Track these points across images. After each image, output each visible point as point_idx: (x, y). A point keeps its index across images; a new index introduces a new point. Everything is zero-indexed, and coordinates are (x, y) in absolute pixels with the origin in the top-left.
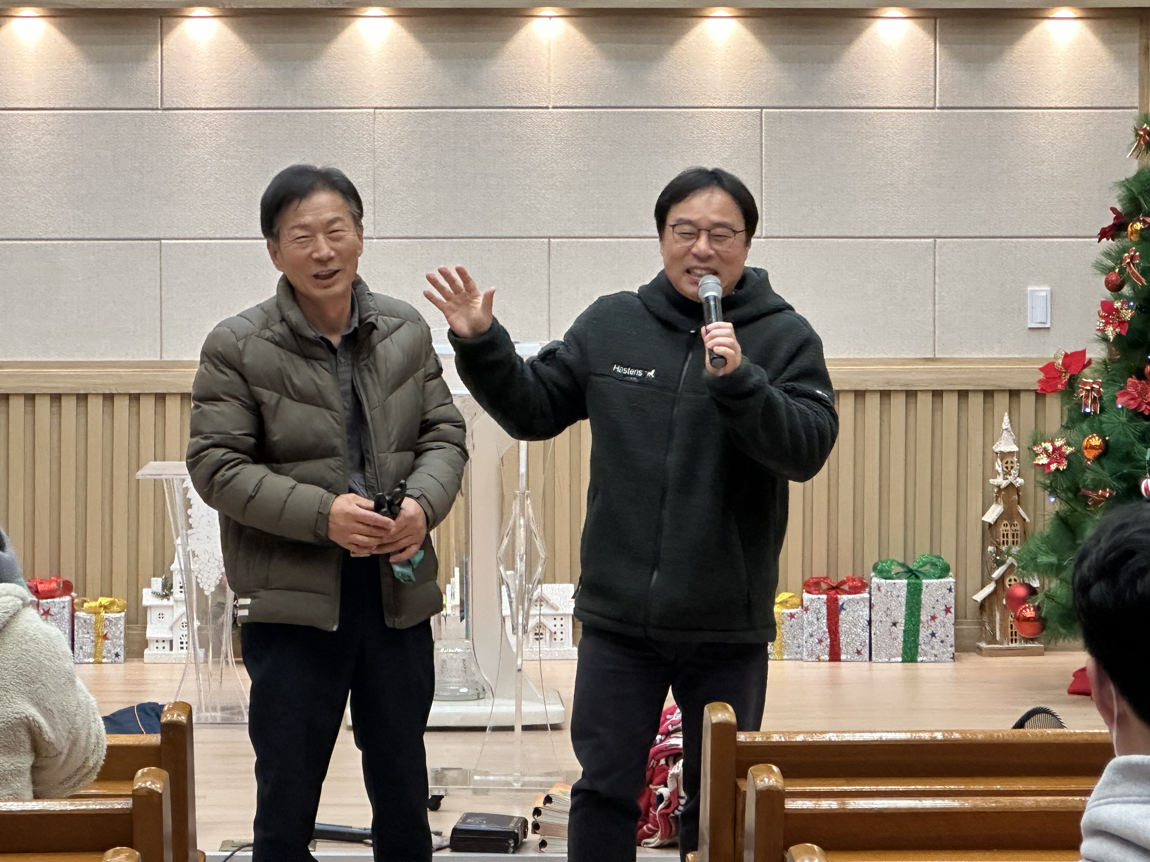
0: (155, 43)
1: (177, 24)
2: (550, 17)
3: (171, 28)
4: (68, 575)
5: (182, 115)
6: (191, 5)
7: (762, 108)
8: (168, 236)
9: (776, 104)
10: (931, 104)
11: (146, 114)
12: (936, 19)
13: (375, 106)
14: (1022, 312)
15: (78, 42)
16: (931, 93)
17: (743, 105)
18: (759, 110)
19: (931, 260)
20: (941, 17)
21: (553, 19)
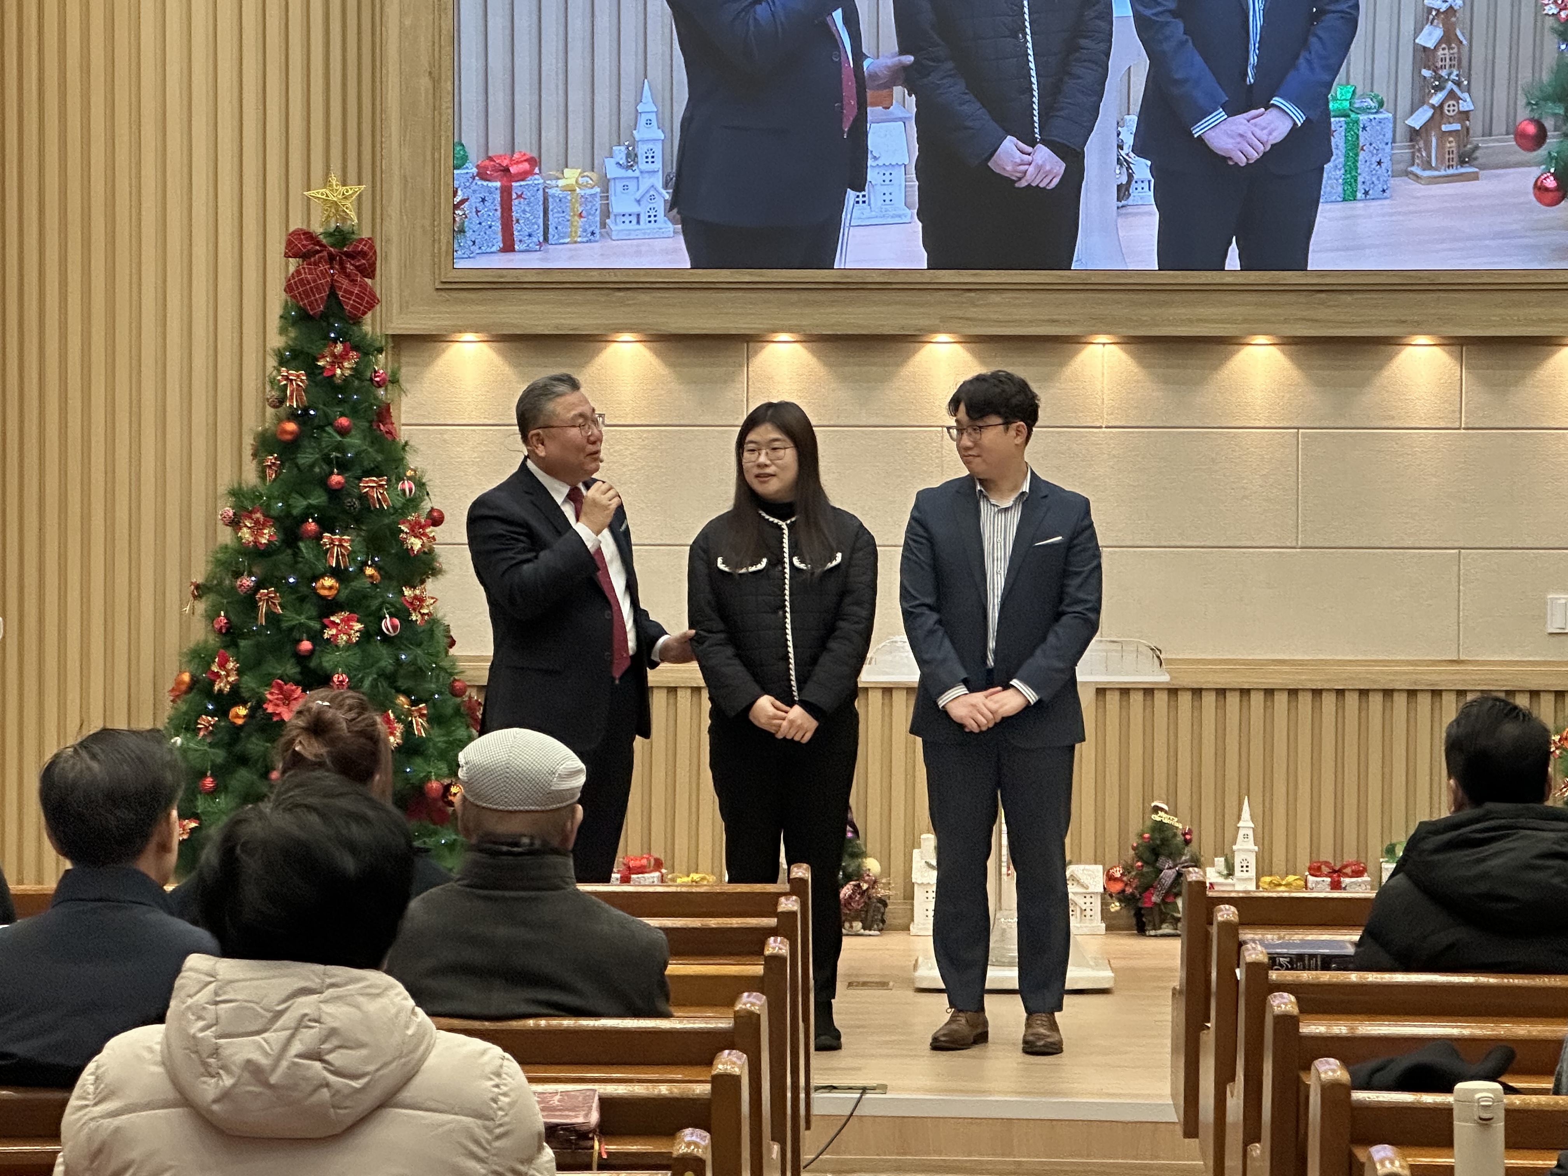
0: (741, 366)
1: (762, 348)
2: (1104, 344)
3: (756, 353)
4: (658, 852)
6: (775, 331)
7: (1298, 428)
9: (1311, 425)
10: (1457, 425)
12: (1462, 345)
14: (1542, 618)
15: (671, 365)
16: (1457, 415)
17: (1280, 425)
18: (1295, 430)
19: (1456, 568)
20: (1467, 344)
21: (1107, 346)
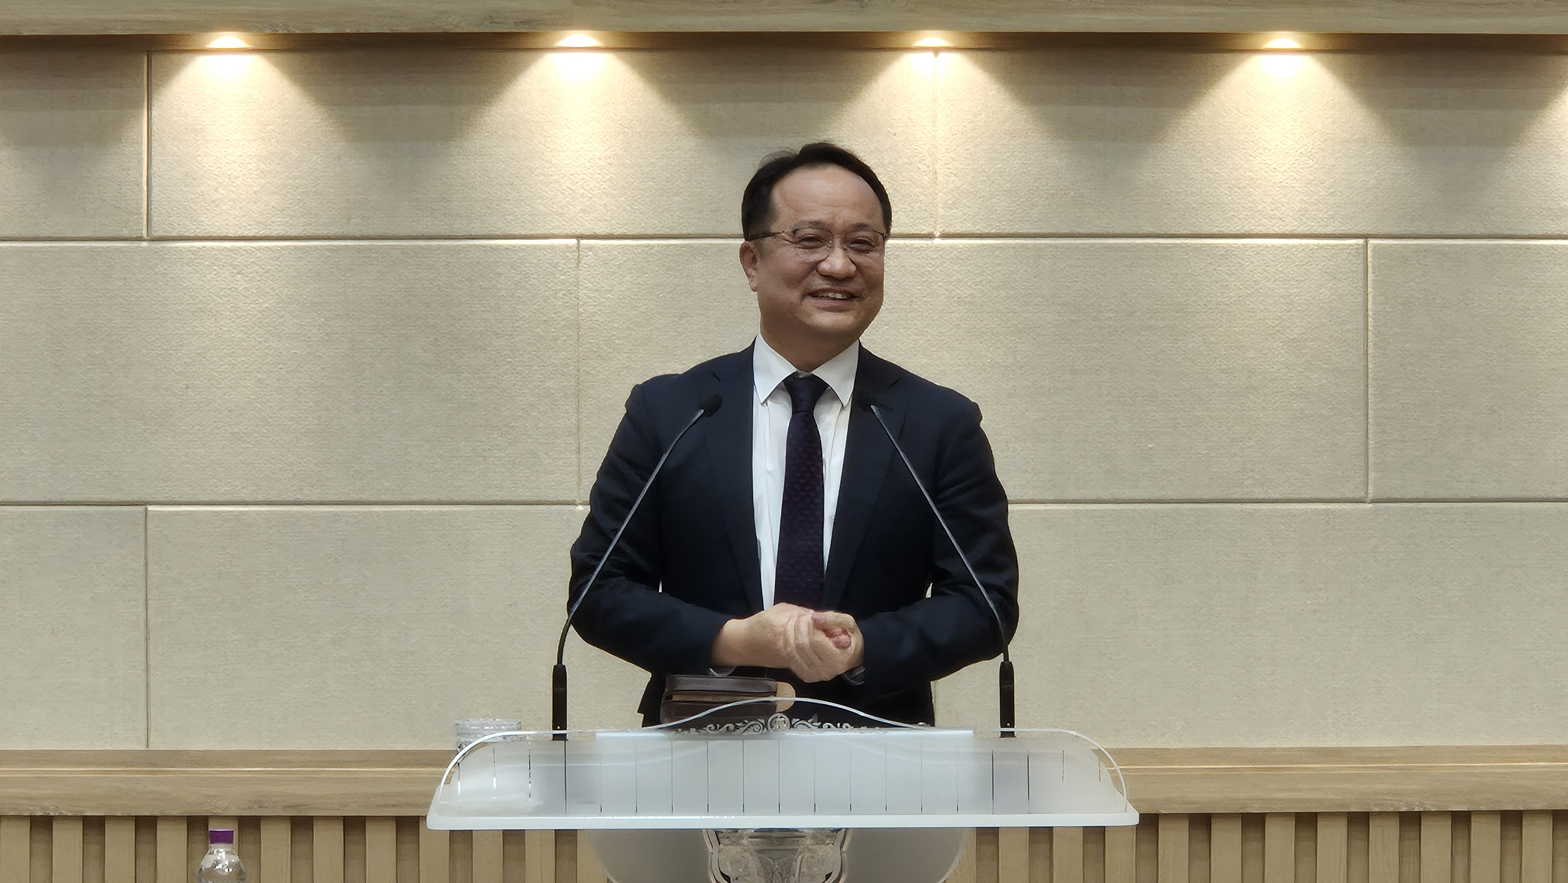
0: (135, 105)
1: (180, 66)
2: (936, 51)
3: (169, 75)
5: (190, 250)
6: (209, 27)
7: (1366, 237)
8: (160, 497)
9: (1396, 230)
11: (116, 248)
13: (579, 231)
17: (1328, 230)
18: (1361, 241)
21: (943, 55)
